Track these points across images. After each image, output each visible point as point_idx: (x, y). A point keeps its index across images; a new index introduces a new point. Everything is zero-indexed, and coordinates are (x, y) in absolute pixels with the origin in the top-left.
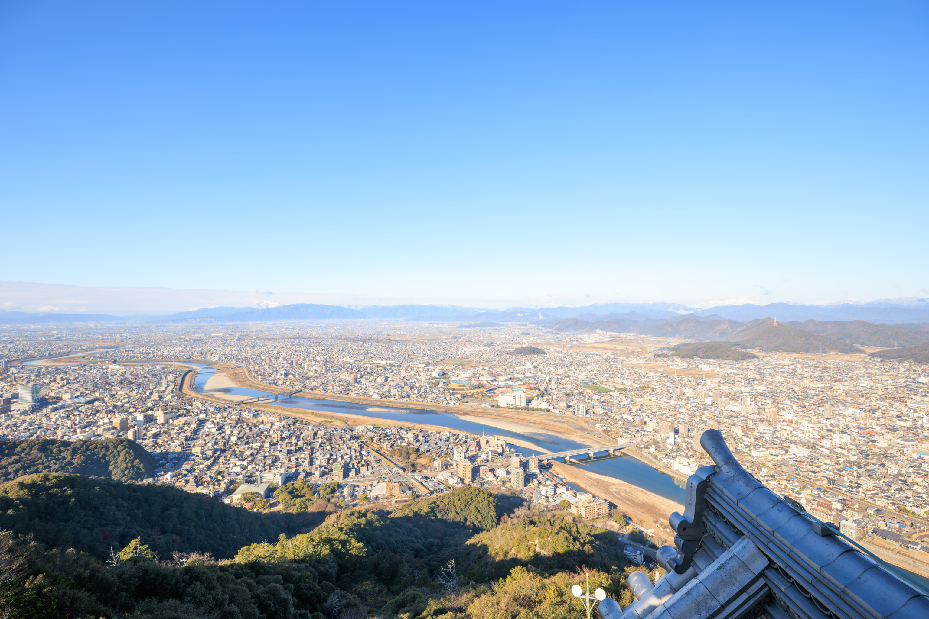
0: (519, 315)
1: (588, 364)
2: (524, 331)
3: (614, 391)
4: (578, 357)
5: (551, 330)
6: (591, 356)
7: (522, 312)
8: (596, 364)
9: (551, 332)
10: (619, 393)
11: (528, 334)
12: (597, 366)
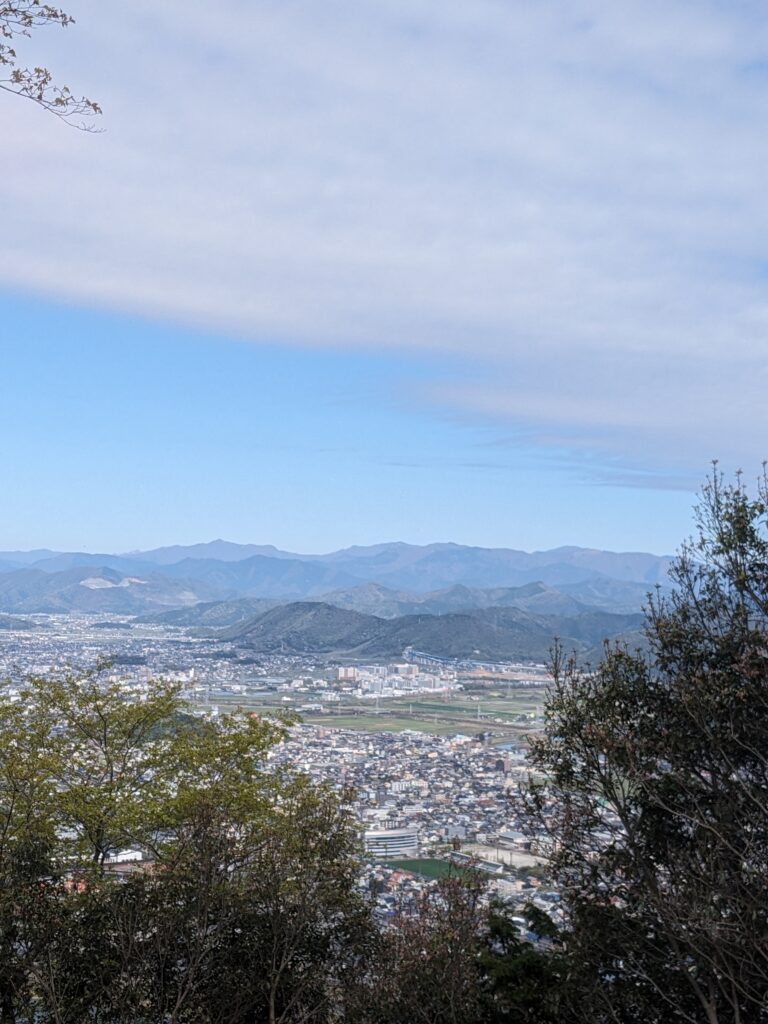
0: (93, 584)
1: (390, 779)
2: (117, 650)
3: (502, 877)
4: (346, 750)
5: (228, 647)
6: (398, 745)
7: (108, 573)
8: (421, 776)
9: (232, 655)
10: (519, 884)
11: (140, 661)
12: (425, 784)
